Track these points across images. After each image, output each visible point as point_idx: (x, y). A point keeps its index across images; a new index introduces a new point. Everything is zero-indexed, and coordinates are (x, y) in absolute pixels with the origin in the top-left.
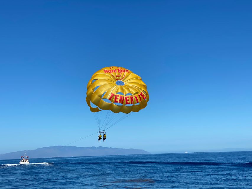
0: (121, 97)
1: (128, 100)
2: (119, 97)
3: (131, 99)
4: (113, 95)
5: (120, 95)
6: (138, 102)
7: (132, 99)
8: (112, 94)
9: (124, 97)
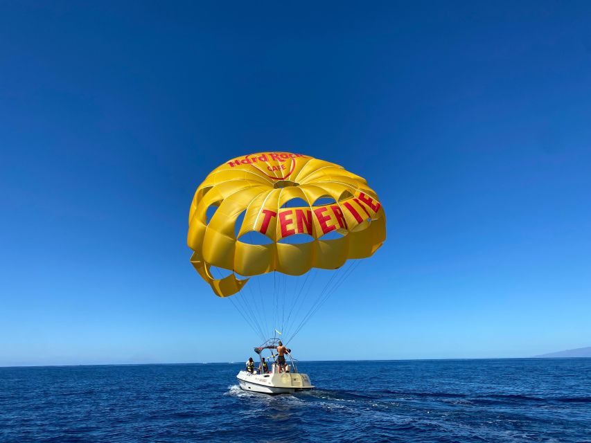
0: (300, 214)
1: (328, 218)
2: (292, 217)
3: (336, 213)
4: (270, 215)
5: (293, 209)
6: (360, 220)
7: (339, 213)
8: (264, 211)
9: (309, 213)
